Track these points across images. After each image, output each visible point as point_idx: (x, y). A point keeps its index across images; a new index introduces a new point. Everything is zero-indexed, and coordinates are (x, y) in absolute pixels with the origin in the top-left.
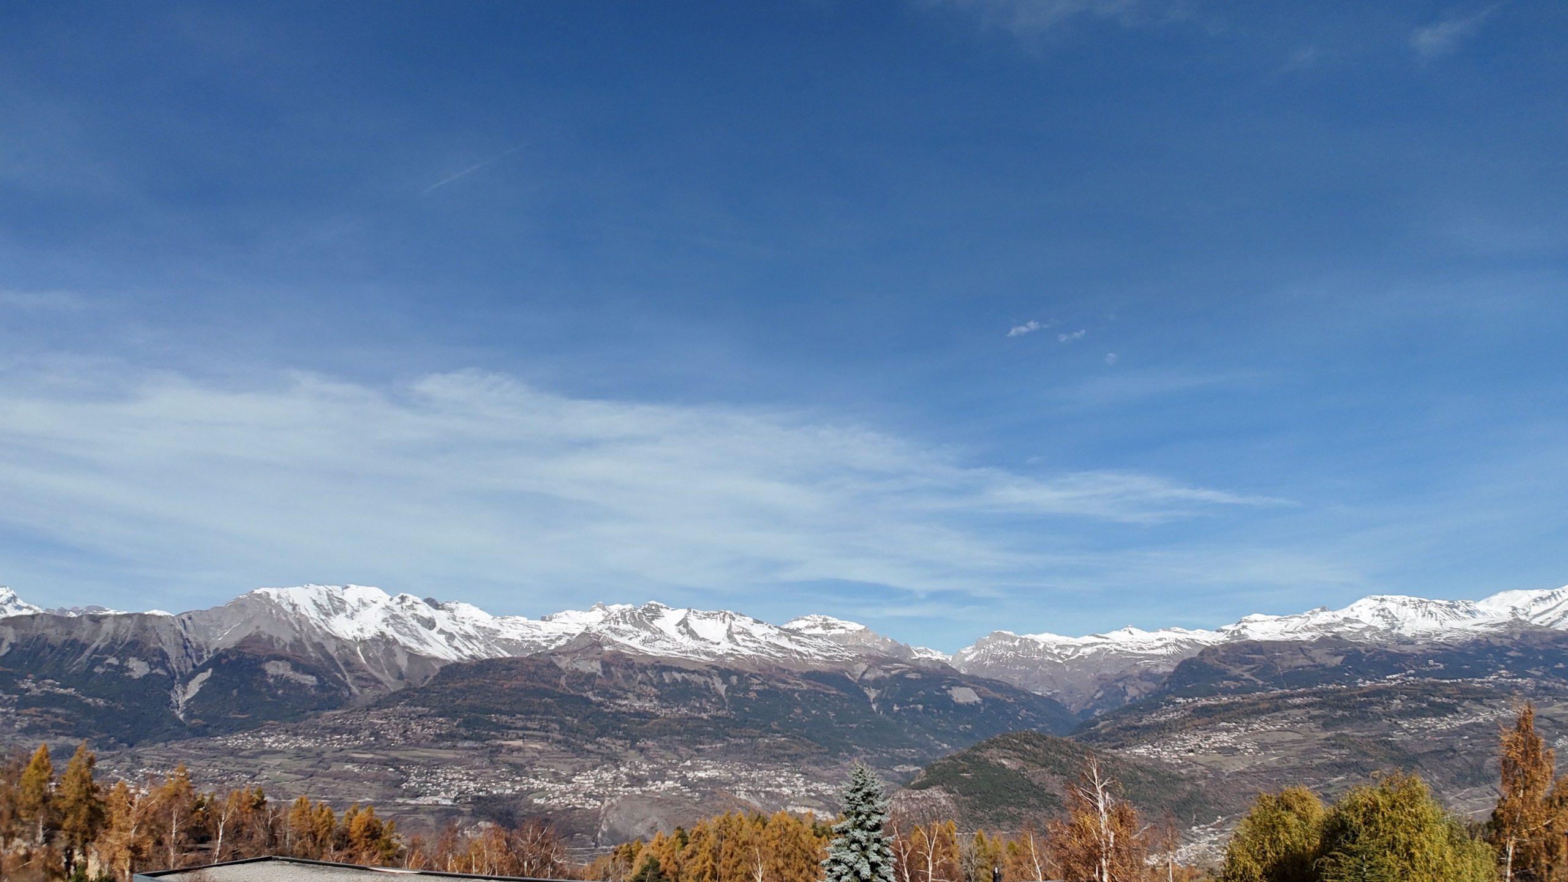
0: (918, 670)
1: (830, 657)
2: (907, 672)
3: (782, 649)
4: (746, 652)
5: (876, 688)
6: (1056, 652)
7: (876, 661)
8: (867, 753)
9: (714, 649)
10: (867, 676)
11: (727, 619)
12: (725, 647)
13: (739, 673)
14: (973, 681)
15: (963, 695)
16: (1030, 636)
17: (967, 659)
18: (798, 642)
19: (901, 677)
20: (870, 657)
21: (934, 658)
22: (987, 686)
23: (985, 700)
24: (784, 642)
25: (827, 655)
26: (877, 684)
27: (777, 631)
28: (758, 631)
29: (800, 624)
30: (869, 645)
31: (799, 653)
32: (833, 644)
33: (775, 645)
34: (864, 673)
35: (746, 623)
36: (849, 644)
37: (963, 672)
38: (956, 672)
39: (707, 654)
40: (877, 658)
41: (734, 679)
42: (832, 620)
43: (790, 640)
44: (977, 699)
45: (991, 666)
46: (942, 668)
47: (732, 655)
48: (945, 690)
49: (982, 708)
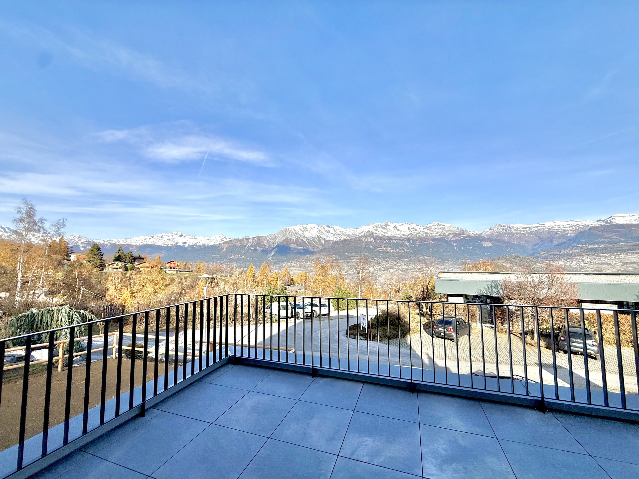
0: (470, 237)
1: (440, 234)
2: (466, 238)
3: (425, 232)
4: (414, 234)
5: (456, 243)
6: (522, 230)
7: (455, 235)
8: (454, 261)
9: (404, 233)
10: (453, 239)
11: (408, 225)
12: (408, 232)
13: (413, 240)
14: (489, 239)
15: (487, 244)
16: (511, 225)
17: (487, 233)
18: (430, 230)
19: (464, 239)
20: (453, 233)
21: (475, 233)
22: (495, 241)
23: (494, 245)
24: (426, 230)
25: (439, 233)
26: (456, 241)
27: (423, 227)
28: (417, 228)
29: (431, 225)
30: (453, 230)
31: (430, 233)
32: (441, 230)
33: (423, 232)
34: (452, 238)
35: (414, 226)
36: (446, 230)
37: (485, 237)
38: (483, 237)
39: (403, 235)
40: (456, 234)
41: (411, 241)
42: (440, 224)
43: (427, 230)
44: (491, 245)
45: (496, 235)
46: (478, 236)
47: (410, 235)
48: (480, 243)
49: (493, 248)
